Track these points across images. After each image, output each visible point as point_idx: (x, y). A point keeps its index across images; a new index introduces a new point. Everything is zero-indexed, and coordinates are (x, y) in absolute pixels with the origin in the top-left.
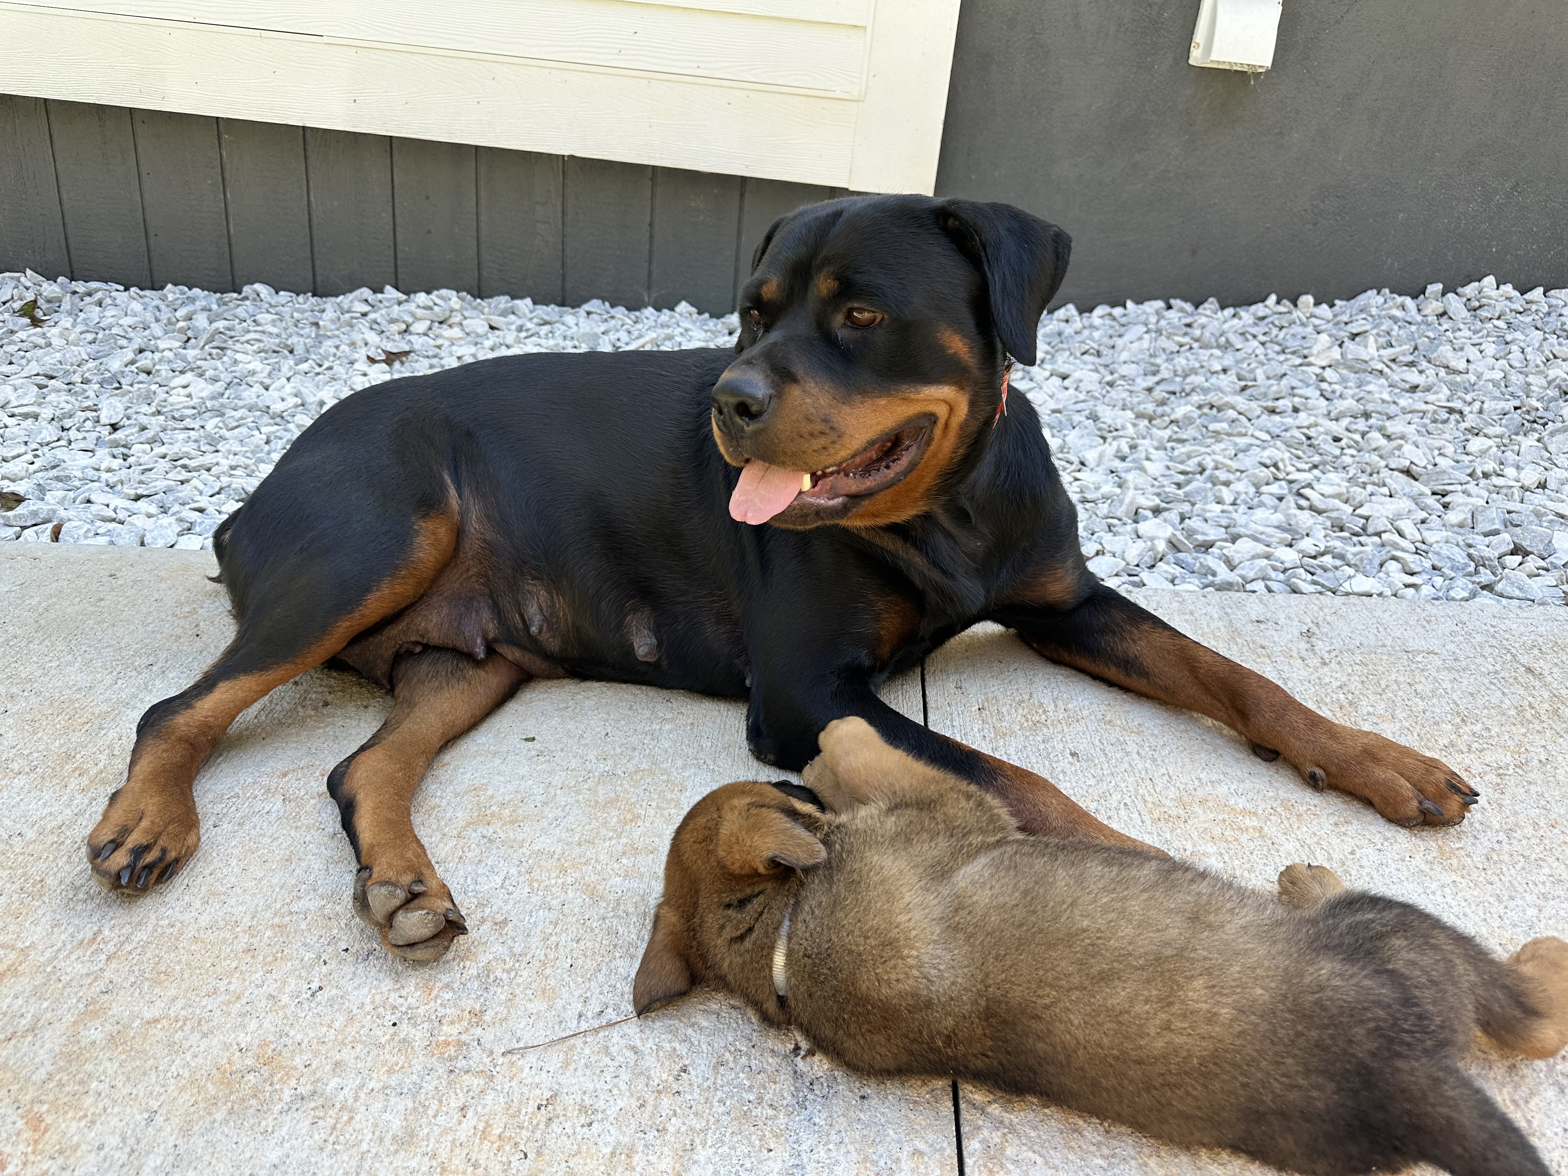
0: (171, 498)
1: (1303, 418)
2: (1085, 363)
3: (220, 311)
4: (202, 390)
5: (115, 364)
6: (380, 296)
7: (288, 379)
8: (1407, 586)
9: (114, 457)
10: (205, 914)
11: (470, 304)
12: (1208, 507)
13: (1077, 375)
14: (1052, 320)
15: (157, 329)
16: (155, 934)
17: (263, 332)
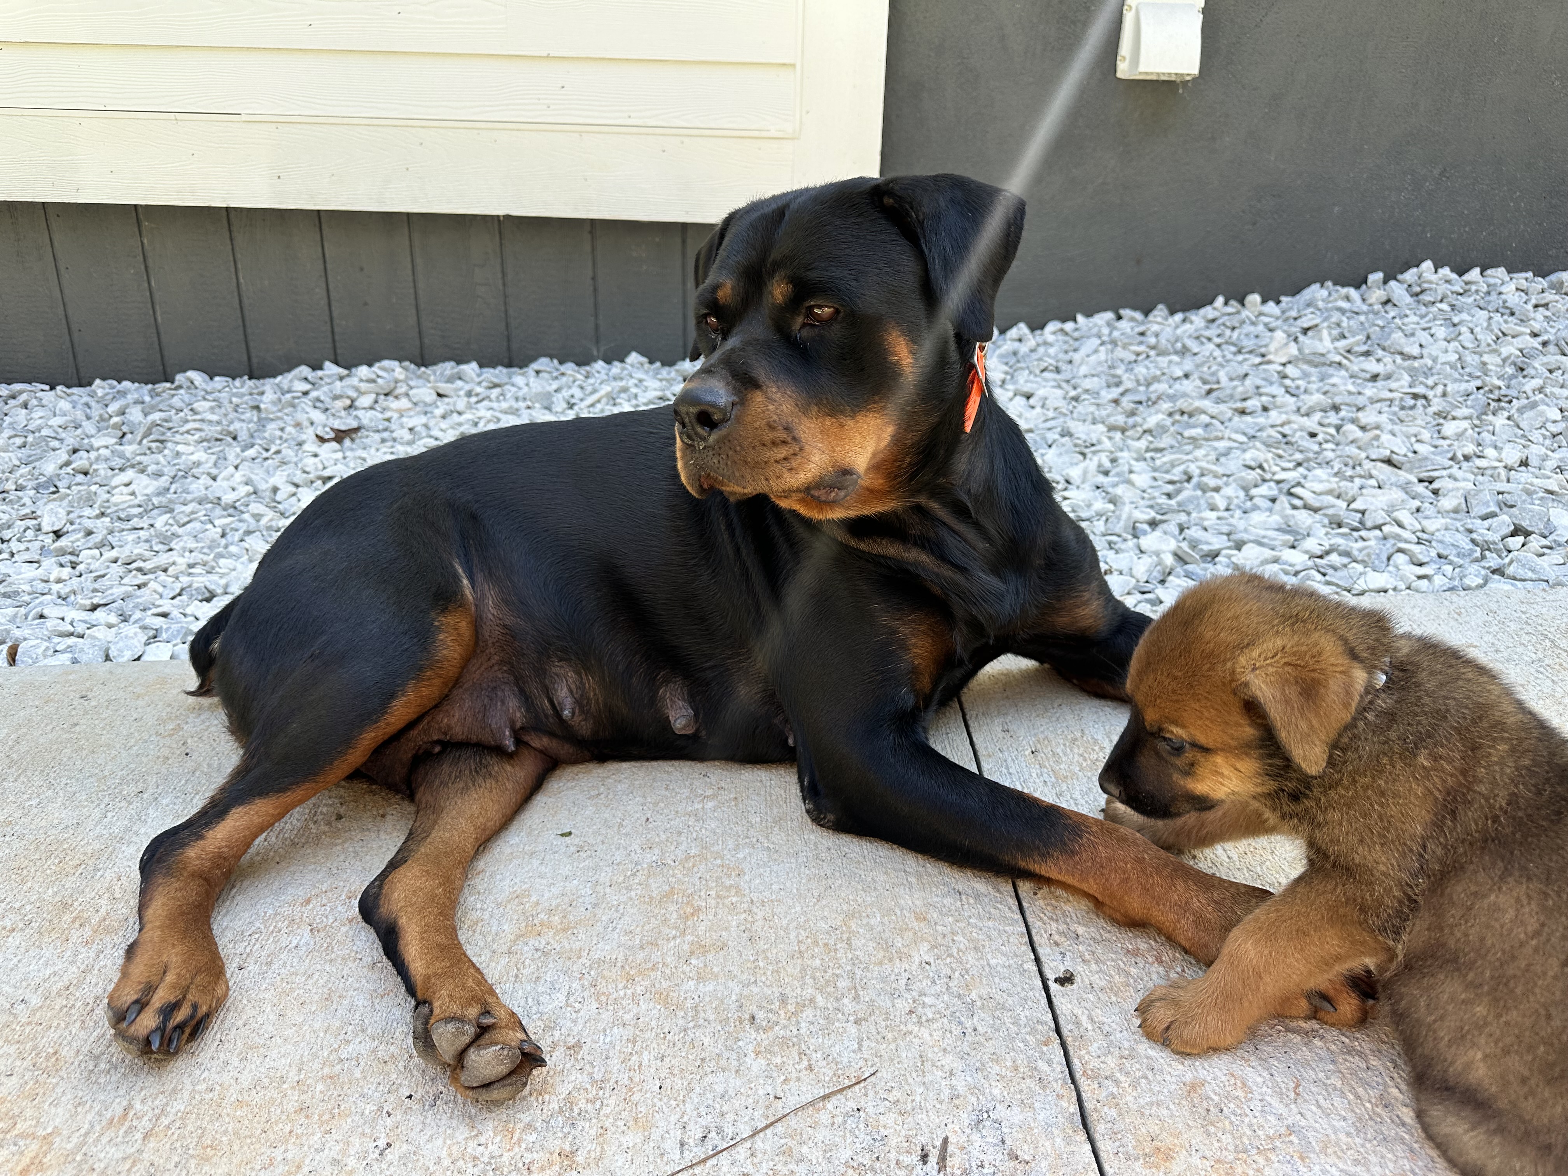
0: (131, 605)
1: (1274, 416)
2: (1046, 380)
3: (153, 402)
4: (146, 487)
5: (49, 467)
6: (320, 373)
7: (236, 467)
8: (1420, 577)
9: (62, 566)
10: (246, 1072)
11: (414, 373)
12: (1203, 515)
13: (1041, 392)
14: (1005, 340)
15: (89, 427)
16: (194, 1102)
17: (202, 420)
